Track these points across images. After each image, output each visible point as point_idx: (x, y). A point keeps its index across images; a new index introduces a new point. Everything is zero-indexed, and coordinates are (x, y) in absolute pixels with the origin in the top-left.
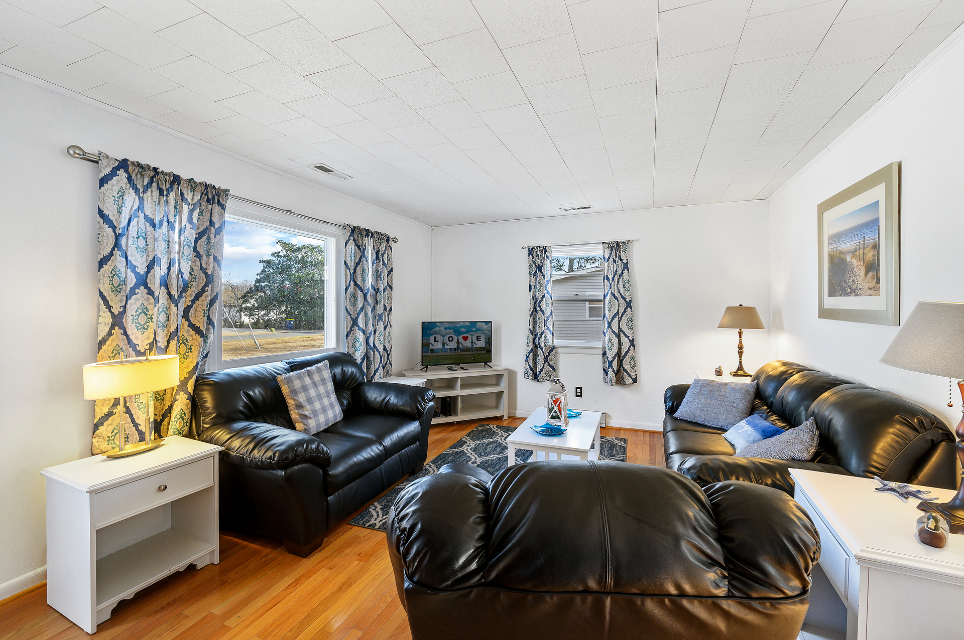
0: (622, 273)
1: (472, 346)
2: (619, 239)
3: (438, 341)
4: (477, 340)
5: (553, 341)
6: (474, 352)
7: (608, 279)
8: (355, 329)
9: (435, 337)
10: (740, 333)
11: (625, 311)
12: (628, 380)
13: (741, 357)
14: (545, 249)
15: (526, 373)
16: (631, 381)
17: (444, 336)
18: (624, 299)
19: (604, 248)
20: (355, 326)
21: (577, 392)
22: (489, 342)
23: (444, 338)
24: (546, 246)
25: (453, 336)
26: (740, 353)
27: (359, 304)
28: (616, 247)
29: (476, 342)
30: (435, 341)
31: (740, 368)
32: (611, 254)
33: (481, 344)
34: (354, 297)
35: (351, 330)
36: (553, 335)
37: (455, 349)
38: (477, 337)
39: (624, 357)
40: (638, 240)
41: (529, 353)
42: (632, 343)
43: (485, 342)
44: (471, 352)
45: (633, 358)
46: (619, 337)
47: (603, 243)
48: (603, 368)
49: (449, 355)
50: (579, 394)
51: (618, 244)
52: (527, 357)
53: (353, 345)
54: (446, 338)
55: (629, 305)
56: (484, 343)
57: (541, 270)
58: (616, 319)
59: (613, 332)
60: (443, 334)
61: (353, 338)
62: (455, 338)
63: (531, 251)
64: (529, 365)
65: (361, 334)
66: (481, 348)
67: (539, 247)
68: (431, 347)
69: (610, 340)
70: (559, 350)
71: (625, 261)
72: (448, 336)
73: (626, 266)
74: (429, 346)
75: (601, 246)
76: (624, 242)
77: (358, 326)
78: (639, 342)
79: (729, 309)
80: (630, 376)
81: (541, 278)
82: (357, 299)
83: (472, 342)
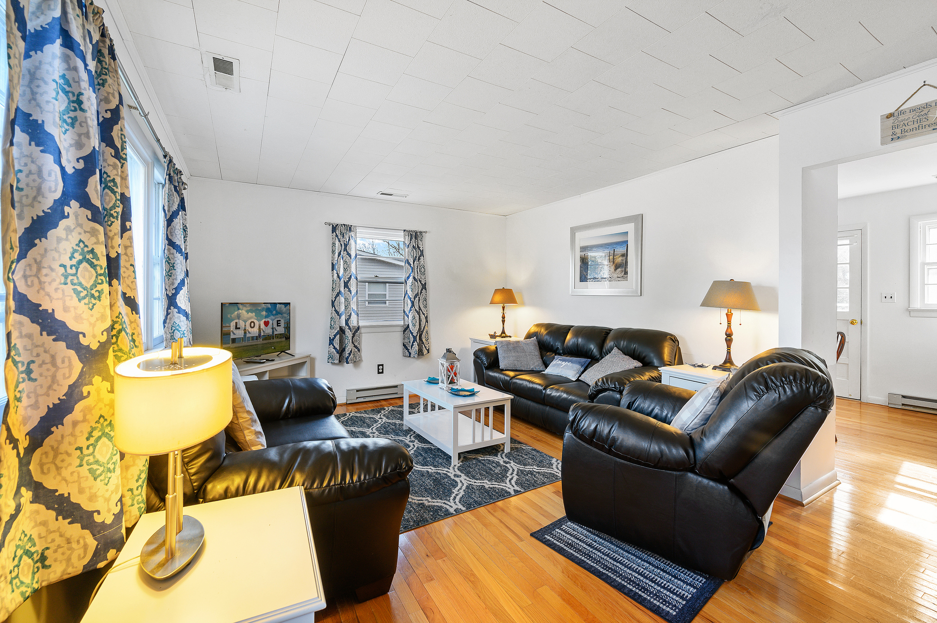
0: (419, 259)
1: (273, 332)
2: (418, 229)
3: (239, 328)
4: (278, 326)
5: (358, 322)
6: (275, 340)
7: (410, 264)
8: (173, 312)
9: (236, 323)
10: (503, 308)
11: (421, 292)
12: (425, 352)
13: (503, 324)
14: (350, 228)
15: (331, 357)
16: (426, 351)
17: (245, 321)
18: (420, 281)
19: (405, 236)
20: (172, 308)
21: (379, 369)
22: (288, 328)
23: (245, 323)
24: (351, 226)
25: (255, 321)
26: (503, 322)
27: (177, 274)
28: (415, 236)
29: (277, 328)
30: (237, 328)
31: (503, 332)
32: (411, 240)
33: (281, 330)
34: (169, 263)
35: (168, 314)
36: (358, 316)
37: (257, 336)
38: (278, 321)
39: (423, 332)
40: (429, 232)
41: (335, 336)
42: (426, 318)
43: (285, 328)
44: (272, 341)
45: (427, 332)
46: (419, 314)
47: (404, 231)
48: (403, 344)
49: (251, 345)
50: (381, 371)
51: (416, 233)
52: (331, 341)
53: (171, 336)
54: (248, 323)
55: (424, 287)
56: (283, 329)
57: (345, 250)
58: (417, 299)
59: (416, 310)
60: (245, 319)
61: (170, 326)
62: (257, 323)
63: (334, 229)
64: (335, 348)
65: (183, 318)
66: (281, 334)
67: (344, 225)
68: (232, 336)
69: (414, 318)
70: (362, 330)
71: (421, 249)
72: (250, 321)
73: (422, 254)
74: (230, 334)
75: (402, 233)
76: (421, 232)
77: (176, 306)
78: (430, 319)
79: (497, 291)
80: (425, 347)
81: (347, 258)
82: (173, 267)
83: (273, 328)
